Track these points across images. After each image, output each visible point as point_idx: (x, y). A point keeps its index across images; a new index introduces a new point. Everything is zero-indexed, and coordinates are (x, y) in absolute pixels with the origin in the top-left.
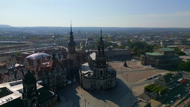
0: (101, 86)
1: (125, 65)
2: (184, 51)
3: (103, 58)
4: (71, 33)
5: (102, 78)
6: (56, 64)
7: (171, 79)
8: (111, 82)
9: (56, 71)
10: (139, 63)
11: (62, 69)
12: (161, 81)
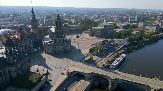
0: (60, 50)
1: (78, 37)
2: (119, 25)
3: (60, 30)
4: (33, 12)
5: (60, 45)
6: (24, 36)
7: (106, 43)
8: (67, 47)
9: (24, 41)
10: (87, 35)
11: (29, 40)
12: (100, 45)
